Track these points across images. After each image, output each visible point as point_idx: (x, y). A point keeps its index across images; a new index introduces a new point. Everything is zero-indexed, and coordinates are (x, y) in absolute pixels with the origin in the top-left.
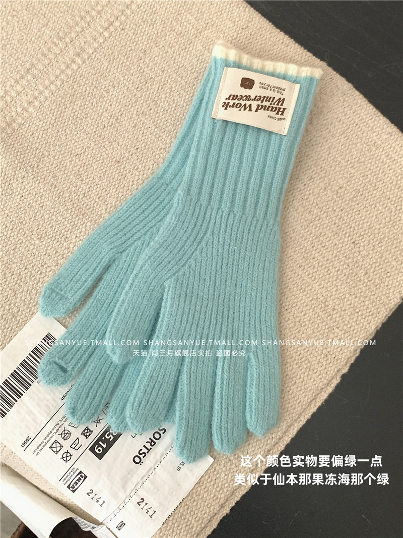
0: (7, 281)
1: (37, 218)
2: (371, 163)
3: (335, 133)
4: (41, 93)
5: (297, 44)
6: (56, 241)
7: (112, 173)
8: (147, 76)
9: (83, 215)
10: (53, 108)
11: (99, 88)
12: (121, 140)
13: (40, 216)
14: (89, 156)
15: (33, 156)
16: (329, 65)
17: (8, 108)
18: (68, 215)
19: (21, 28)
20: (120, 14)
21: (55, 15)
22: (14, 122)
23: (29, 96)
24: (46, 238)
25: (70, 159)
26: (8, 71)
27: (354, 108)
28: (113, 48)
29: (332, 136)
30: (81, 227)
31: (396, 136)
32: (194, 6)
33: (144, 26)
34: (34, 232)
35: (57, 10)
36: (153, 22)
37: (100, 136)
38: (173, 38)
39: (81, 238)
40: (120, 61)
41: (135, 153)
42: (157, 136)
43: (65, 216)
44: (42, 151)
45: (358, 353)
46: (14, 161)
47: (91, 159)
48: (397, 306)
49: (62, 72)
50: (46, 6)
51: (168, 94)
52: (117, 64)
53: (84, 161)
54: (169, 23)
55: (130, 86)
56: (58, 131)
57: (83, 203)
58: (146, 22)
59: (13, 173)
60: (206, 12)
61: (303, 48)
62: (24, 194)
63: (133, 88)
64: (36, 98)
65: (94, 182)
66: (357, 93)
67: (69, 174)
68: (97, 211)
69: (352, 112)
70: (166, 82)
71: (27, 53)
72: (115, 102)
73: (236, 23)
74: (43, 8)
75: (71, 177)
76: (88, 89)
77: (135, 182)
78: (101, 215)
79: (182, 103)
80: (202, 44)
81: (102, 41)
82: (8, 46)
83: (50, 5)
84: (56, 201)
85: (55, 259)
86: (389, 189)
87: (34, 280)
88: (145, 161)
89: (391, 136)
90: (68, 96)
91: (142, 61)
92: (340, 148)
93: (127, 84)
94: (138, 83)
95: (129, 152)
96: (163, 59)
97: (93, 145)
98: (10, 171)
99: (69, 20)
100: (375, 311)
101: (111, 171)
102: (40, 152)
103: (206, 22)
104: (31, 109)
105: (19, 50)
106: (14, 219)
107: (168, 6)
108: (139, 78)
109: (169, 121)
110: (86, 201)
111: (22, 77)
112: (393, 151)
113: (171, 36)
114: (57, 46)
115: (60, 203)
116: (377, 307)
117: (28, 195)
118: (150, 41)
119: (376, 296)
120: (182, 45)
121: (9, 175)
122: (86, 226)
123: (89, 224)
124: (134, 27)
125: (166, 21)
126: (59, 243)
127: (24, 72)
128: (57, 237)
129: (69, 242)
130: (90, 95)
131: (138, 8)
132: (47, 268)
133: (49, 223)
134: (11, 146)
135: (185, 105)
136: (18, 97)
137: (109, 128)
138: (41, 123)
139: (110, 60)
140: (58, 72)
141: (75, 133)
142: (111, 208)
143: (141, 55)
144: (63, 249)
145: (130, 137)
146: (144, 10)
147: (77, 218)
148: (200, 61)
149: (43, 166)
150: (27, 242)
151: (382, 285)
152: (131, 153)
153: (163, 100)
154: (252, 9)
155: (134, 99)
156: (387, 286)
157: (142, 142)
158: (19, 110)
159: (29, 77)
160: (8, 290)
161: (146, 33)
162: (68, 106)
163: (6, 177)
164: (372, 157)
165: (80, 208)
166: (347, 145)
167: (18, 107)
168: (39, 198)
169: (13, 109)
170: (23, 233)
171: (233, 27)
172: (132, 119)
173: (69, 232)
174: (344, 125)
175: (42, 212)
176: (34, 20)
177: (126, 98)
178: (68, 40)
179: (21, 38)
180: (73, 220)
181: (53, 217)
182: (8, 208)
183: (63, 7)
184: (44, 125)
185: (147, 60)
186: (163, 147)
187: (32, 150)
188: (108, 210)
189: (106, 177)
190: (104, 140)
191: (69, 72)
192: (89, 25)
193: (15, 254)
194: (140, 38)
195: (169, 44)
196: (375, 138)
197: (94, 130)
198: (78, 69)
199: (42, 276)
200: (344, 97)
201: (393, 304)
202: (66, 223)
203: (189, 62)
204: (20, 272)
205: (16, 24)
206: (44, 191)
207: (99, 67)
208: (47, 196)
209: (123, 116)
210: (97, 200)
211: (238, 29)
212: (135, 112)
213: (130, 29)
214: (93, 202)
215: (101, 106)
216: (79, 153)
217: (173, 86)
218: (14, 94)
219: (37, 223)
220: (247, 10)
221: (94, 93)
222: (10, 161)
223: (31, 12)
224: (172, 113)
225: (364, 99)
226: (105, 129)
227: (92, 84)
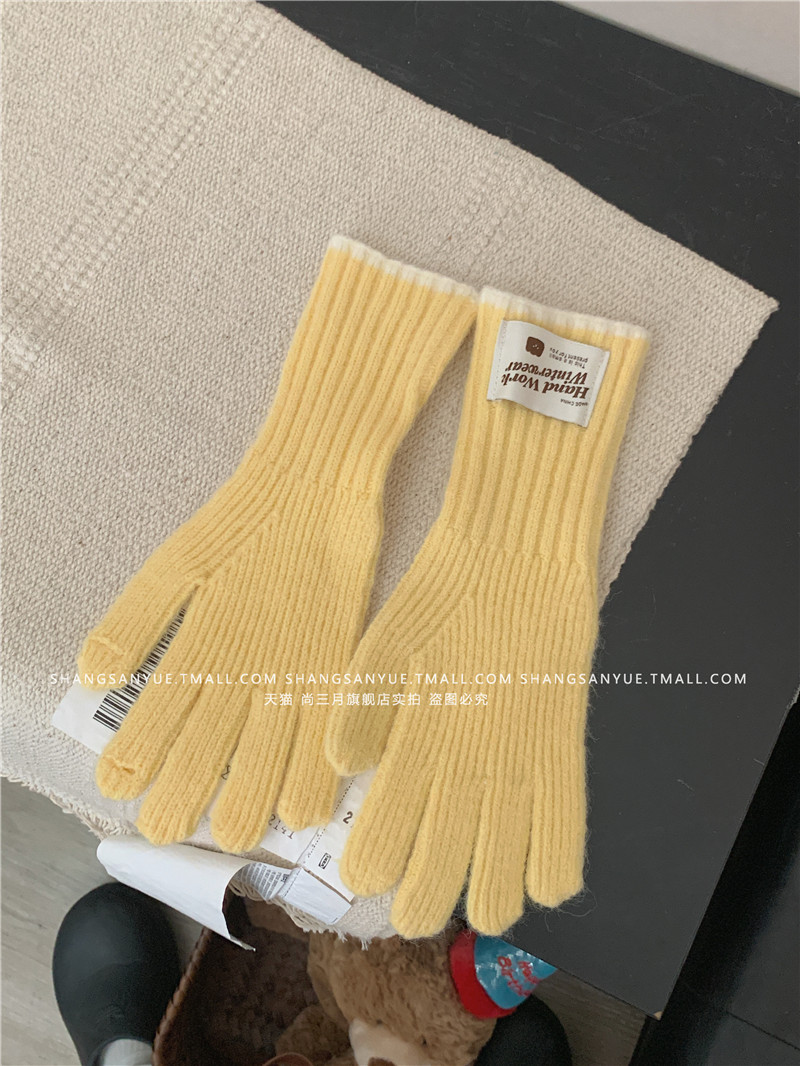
0: (92, 539)
1: (121, 440)
2: (600, 272)
3: (539, 238)
4: (95, 258)
5: (461, 121)
6: (156, 468)
7: (220, 355)
8: (248, 205)
9: (189, 423)
10: (117, 275)
11: (180, 235)
12: (226, 305)
13: (125, 437)
14: (182, 337)
15: (98, 352)
16: (515, 143)
17: (50, 288)
18: (167, 428)
19: (50, 170)
20: (192, 123)
21: (97, 143)
22: (63, 306)
23: (78, 265)
24: (140, 467)
25: (154, 347)
26: (40, 235)
27: (561, 197)
28: (190, 174)
29: (536, 243)
30: (188, 442)
31: (630, 227)
32: (300, 93)
33: (232, 135)
34: (121, 462)
35: (99, 135)
36: (243, 128)
37: (194, 305)
38: (278, 144)
39: (193, 457)
40: (204, 191)
41: (250, 320)
42: (279, 290)
43: (162, 431)
44: (111, 340)
45: (628, 549)
46: (73, 363)
47: (187, 340)
48: (674, 471)
49: (121, 221)
50: (81, 132)
51: (284, 226)
52: (200, 196)
53: (176, 346)
54: (268, 124)
55: (225, 224)
56: (130, 309)
57: (185, 406)
58: (233, 129)
59: (74, 382)
60: (319, 98)
61: (471, 125)
62: (95, 410)
63: (230, 227)
64: (88, 267)
65: (197, 374)
66: (562, 175)
67: (157, 368)
68: (208, 414)
69: (559, 203)
70: (277, 209)
71: (65, 205)
72: (206, 252)
73: (366, 107)
74: (76, 135)
75: (161, 371)
76: (164, 239)
77: (258, 363)
78: (215, 418)
79: (307, 234)
80: (322, 145)
81: (172, 166)
82: (35, 199)
83: (87, 129)
84: (144, 410)
85: (159, 494)
86: (633, 304)
87: (133, 531)
88: (267, 329)
89: (623, 228)
90: (136, 254)
91: (237, 186)
92: (551, 259)
93: (221, 221)
94: (236, 218)
95: (241, 320)
96: (268, 177)
97: (185, 319)
98: (69, 379)
99: (118, 146)
100: (643, 483)
101: (219, 352)
102: (108, 344)
103: (322, 112)
104: (84, 284)
105: (51, 202)
106: (88, 448)
107: (262, 100)
108: (238, 211)
109: (293, 264)
110: (190, 403)
111: (63, 240)
112: (629, 249)
113: (274, 141)
114: (107, 186)
115: (151, 412)
116: (643, 478)
117: (102, 408)
118: (243, 155)
119: (640, 462)
120: (292, 152)
121: (69, 385)
122: (196, 440)
123: (199, 435)
124: (217, 138)
125: (263, 122)
126: (160, 471)
127: (65, 232)
128: (156, 462)
129: (175, 467)
130: (168, 248)
131: (218, 110)
132: (149, 510)
133: (139, 444)
134: (64, 342)
135: (312, 237)
136: (62, 270)
137: (204, 290)
138: (103, 300)
139: (189, 193)
140: (115, 223)
141: (156, 307)
142: (228, 406)
143: (234, 177)
144: (168, 478)
145: (238, 298)
146: (227, 112)
147: (181, 430)
148: (323, 170)
149: (116, 363)
150: (113, 478)
151: (647, 444)
152: (244, 322)
153: (277, 236)
154: (387, 82)
155: (234, 243)
156: (654, 444)
157: (257, 303)
158: (67, 288)
159: (74, 238)
160: (97, 551)
161: (236, 144)
162: (139, 269)
163: (64, 389)
164: (600, 264)
165: (183, 414)
166: (561, 252)
167: (65, 284)
168: (119, 411)
169: (58, 289)
170: (104, 466)
171: (363, 112)
172: (237, 272)
173: (172, 453)
174: (552, 225)
175: (127, 430)
176: (66, 156)
177: (222, 242)
178: (121, 174)
179: (52, 184)
180: (176, 433)
181: (145, 435)
182: (76, 433)
183: (106, 129)
184: (107, 303)
185: (244, 184)
186: (291, 303)
187: (95, 343)
188: (225, 410)
189: (212, 362)
190: (201, 309)
191: (131, 220)
192: (148, 147)
193: (99, 499)
194: (229, 153)
195: (273, 154)
196: (600, 236)
197: (183, 298)
198: (144, 213)
199: (144, 523)
200: (544, 184)
201: (667, 467)
202: (165, 439)
203: (306, 174)
204: (110, 523)
205: (40, 165)
206: (124, 399)
207: (174, 205)
208: (130, 405)
209: (223, 269)
210: (206, 399)
211: (370, 115)
212: (240, 260)
213: (211, 142)
214: (200, 402)
215: (187, 261)
216: (167, 335)
217: (290, 212)
218: (54, 266)
219: (123, 448)
220: (379, 84)
221: (174, 244)
222: (65, 364)
223: (58, 145)
224: (294, 252)
225: (574, 182)
226: (200, 293)
227: (169, 231)
